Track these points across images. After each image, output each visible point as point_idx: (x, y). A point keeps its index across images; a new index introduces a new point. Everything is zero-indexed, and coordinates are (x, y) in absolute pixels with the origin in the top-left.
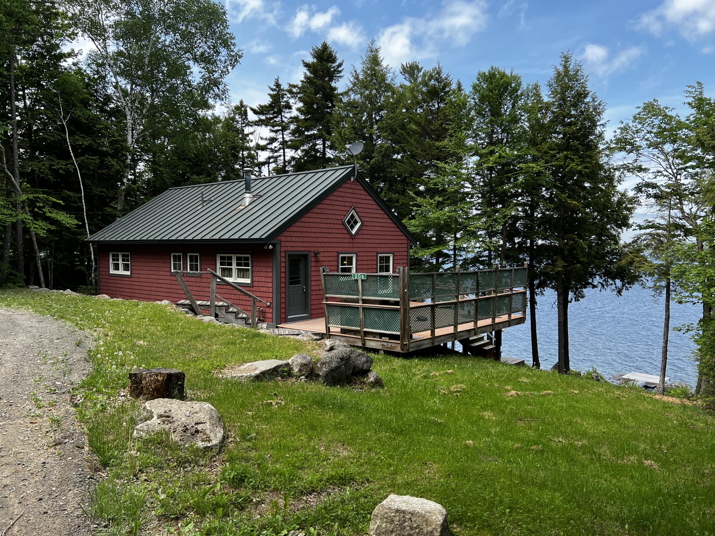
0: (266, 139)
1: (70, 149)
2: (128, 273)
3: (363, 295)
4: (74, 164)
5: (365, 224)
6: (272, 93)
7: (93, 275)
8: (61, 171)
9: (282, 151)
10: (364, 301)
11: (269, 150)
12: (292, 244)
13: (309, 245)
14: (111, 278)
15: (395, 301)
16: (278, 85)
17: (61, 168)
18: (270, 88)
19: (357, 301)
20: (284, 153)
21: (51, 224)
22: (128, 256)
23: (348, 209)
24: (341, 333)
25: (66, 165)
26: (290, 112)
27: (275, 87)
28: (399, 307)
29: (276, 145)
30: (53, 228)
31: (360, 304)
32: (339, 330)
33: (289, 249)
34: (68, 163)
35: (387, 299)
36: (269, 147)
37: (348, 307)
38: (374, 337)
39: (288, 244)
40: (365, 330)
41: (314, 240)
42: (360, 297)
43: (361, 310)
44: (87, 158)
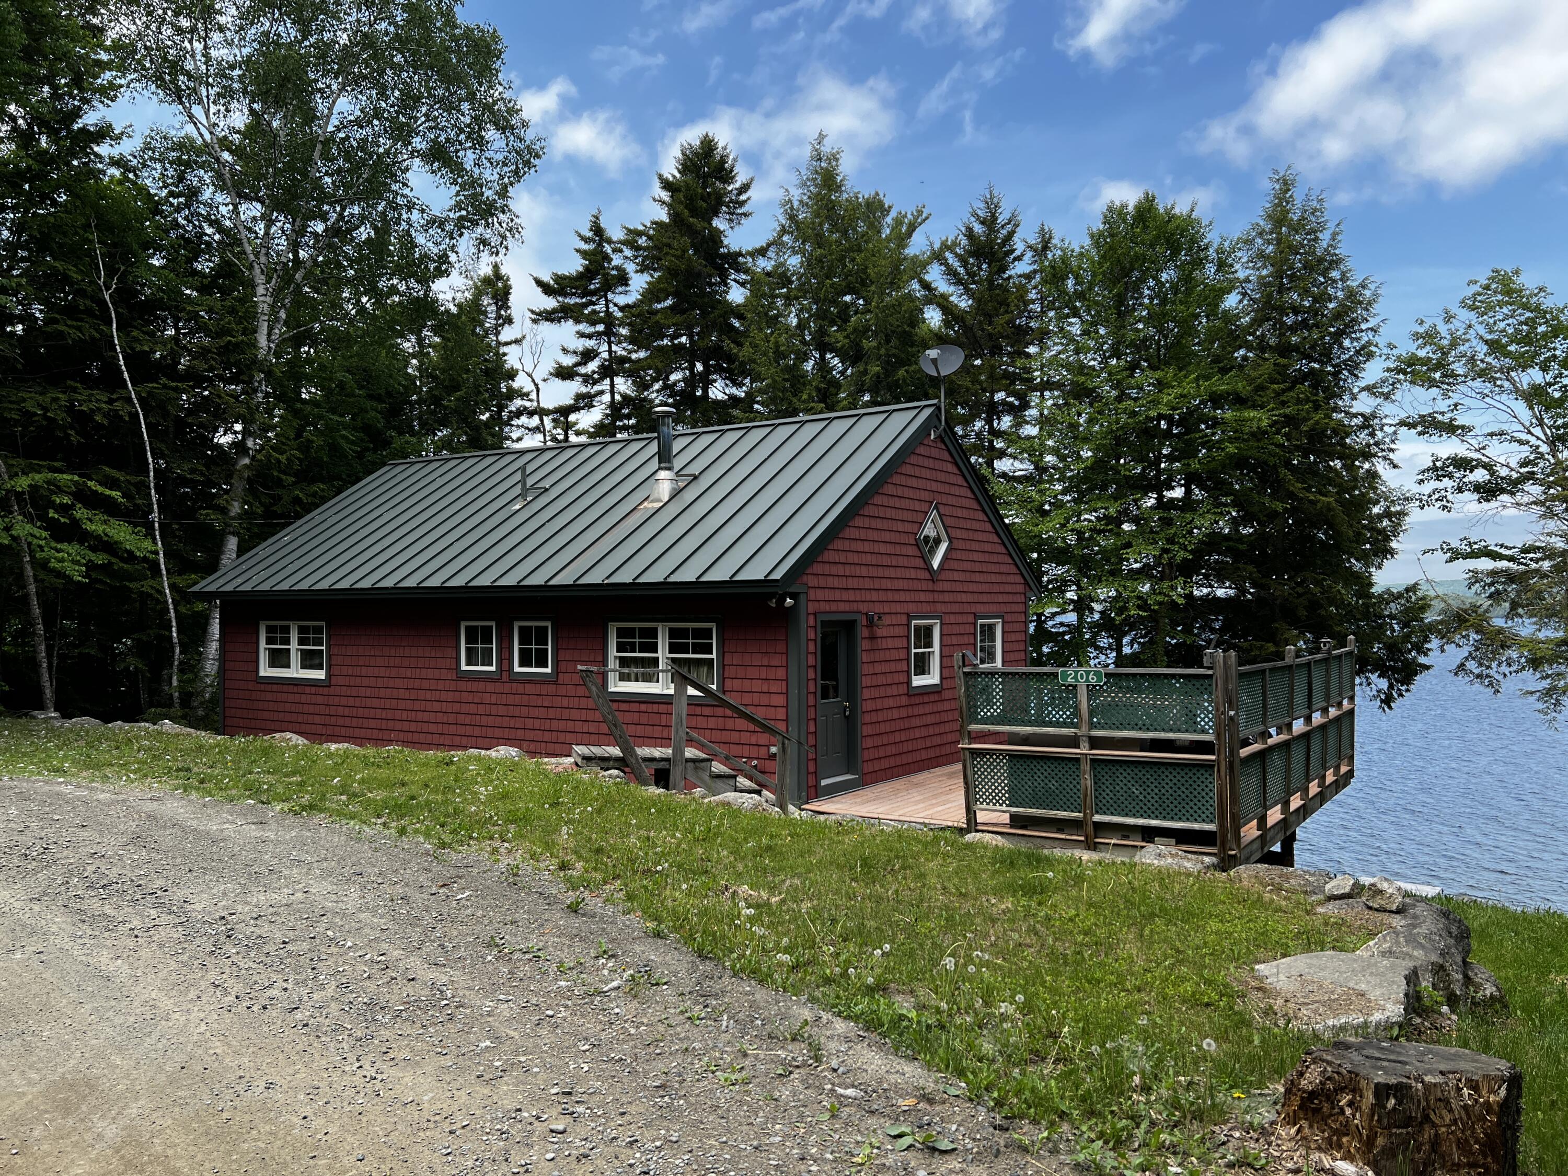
0: (575, 352)
1: (122, 363)
2: (320, 675)
3: (1092, 726)
4: (130, 400)
5: (956, 544)
6: (586, 247)
7: (175, 683)
8: (98, 418)
9: (607, 381)
10: (1095, 743)
11: (580, 379)
12: (829, 595)
13: (858, 596)
14: (262, 687)
15: (1192, 742)
16: (598, 230)
17: (99, 409)
18: (579, 235)
19: (1073, 742)
20: (612, 385)
21: (93, 549)
22: (318, 630)
23: (924, 507)
24: (1012, 827)
25: (111, 402)
26: (626, 293)
27: (590, 234)
28: (1213, 757)
29: (593, 366)
30: (100, 559)
31: (1084, 749)
32: (1006, 818)
33: (824, 607)
34: (114, 396)
35: (1171, 735)
36: (582, 370)
37: (1042, 758)
38: (1126, 837)
39: (820, 594)
40: (1097, 818)
41: (868, 584)
42: (1083, 731)
43: (1086, 767)
44: (165, 386)
